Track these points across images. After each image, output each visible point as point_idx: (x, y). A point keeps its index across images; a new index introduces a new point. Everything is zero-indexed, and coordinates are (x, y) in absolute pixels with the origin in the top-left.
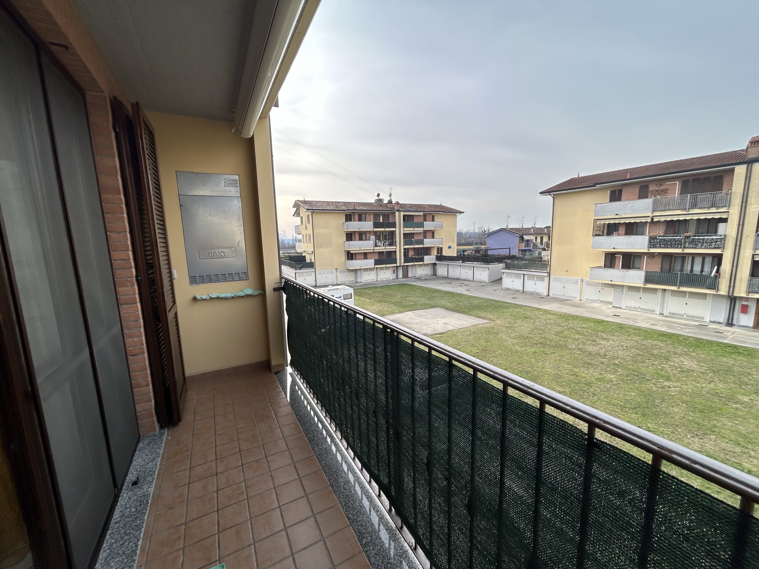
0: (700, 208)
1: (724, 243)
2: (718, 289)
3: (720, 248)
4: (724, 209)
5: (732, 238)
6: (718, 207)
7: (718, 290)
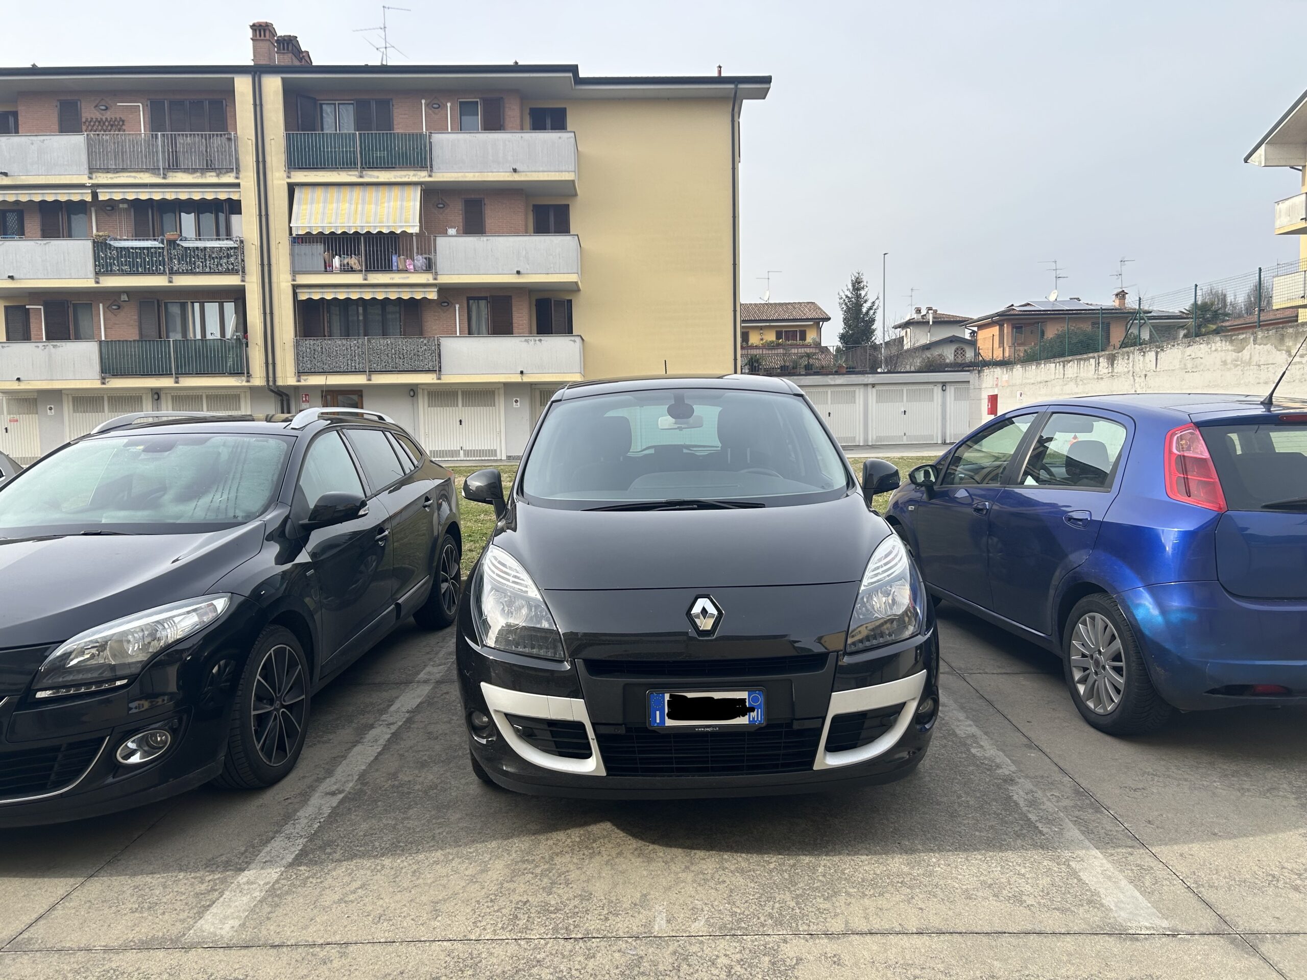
0: (186, 170)
1: (243, 261)
2: (248, 373)
3: (237, 272)
4: (229, 179)
5: (254, 246)
6: (220, 171)
7: (249, 376)
